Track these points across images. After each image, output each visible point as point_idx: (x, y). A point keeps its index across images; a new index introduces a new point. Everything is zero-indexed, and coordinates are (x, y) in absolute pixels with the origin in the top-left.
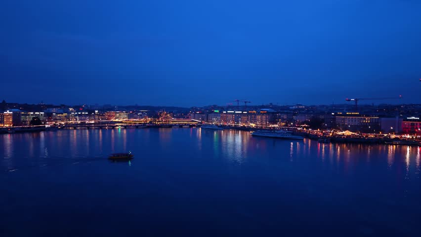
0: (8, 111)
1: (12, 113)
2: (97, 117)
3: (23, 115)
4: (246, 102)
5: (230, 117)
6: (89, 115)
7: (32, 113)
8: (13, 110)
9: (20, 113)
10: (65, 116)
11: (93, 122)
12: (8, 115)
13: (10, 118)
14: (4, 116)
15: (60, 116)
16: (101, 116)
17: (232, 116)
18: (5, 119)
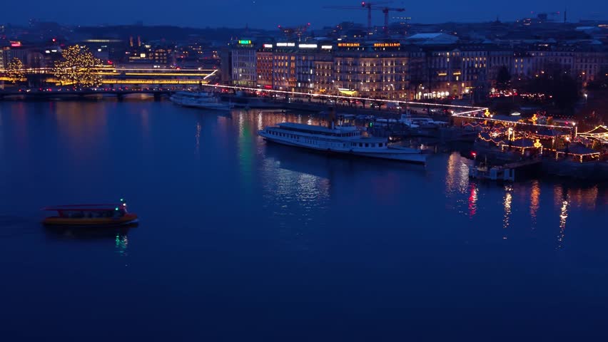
4: (386, 11)
5: (283, 62)
17: (290, 61)
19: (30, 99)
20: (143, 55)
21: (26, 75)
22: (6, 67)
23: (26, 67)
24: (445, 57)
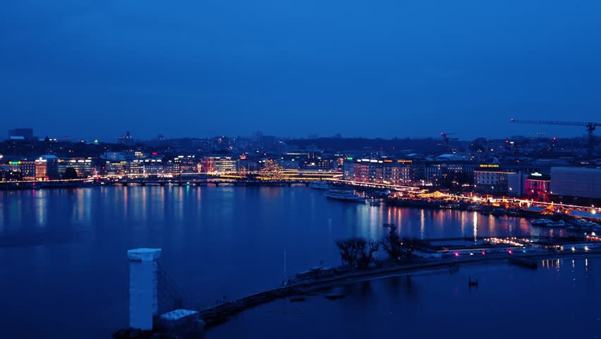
0: (41, 158)
1: (45, 161)
2: (177, 167)
3: (61, 164)
5: (364, 169)
6: (164, 164)
7: (74, 161)
8: (46, 156)
9: (56, 161)
10: (124, 166)
11: (170, 176)
12: (41, 165)
13: (43, 169)
14: (35, 165)
15: (114, 166)
16: (184, 165)
17: (367, 168)
18: (37, 170)
19: (248, 185)
20: (313, 164)
21: (247, 175)
22: (237, 170)
23: (247, 171)
24: (437, 167)
